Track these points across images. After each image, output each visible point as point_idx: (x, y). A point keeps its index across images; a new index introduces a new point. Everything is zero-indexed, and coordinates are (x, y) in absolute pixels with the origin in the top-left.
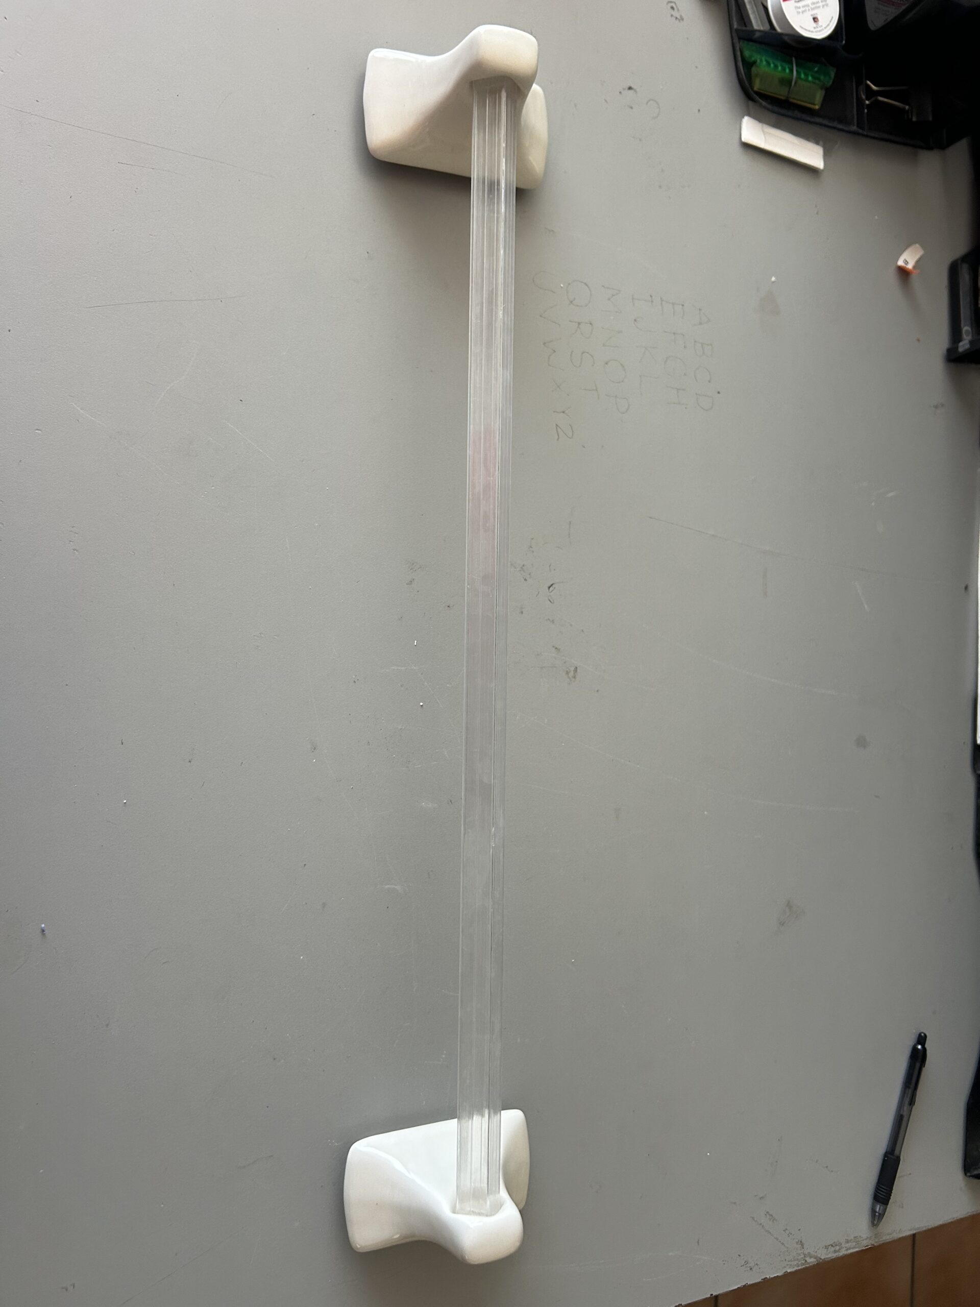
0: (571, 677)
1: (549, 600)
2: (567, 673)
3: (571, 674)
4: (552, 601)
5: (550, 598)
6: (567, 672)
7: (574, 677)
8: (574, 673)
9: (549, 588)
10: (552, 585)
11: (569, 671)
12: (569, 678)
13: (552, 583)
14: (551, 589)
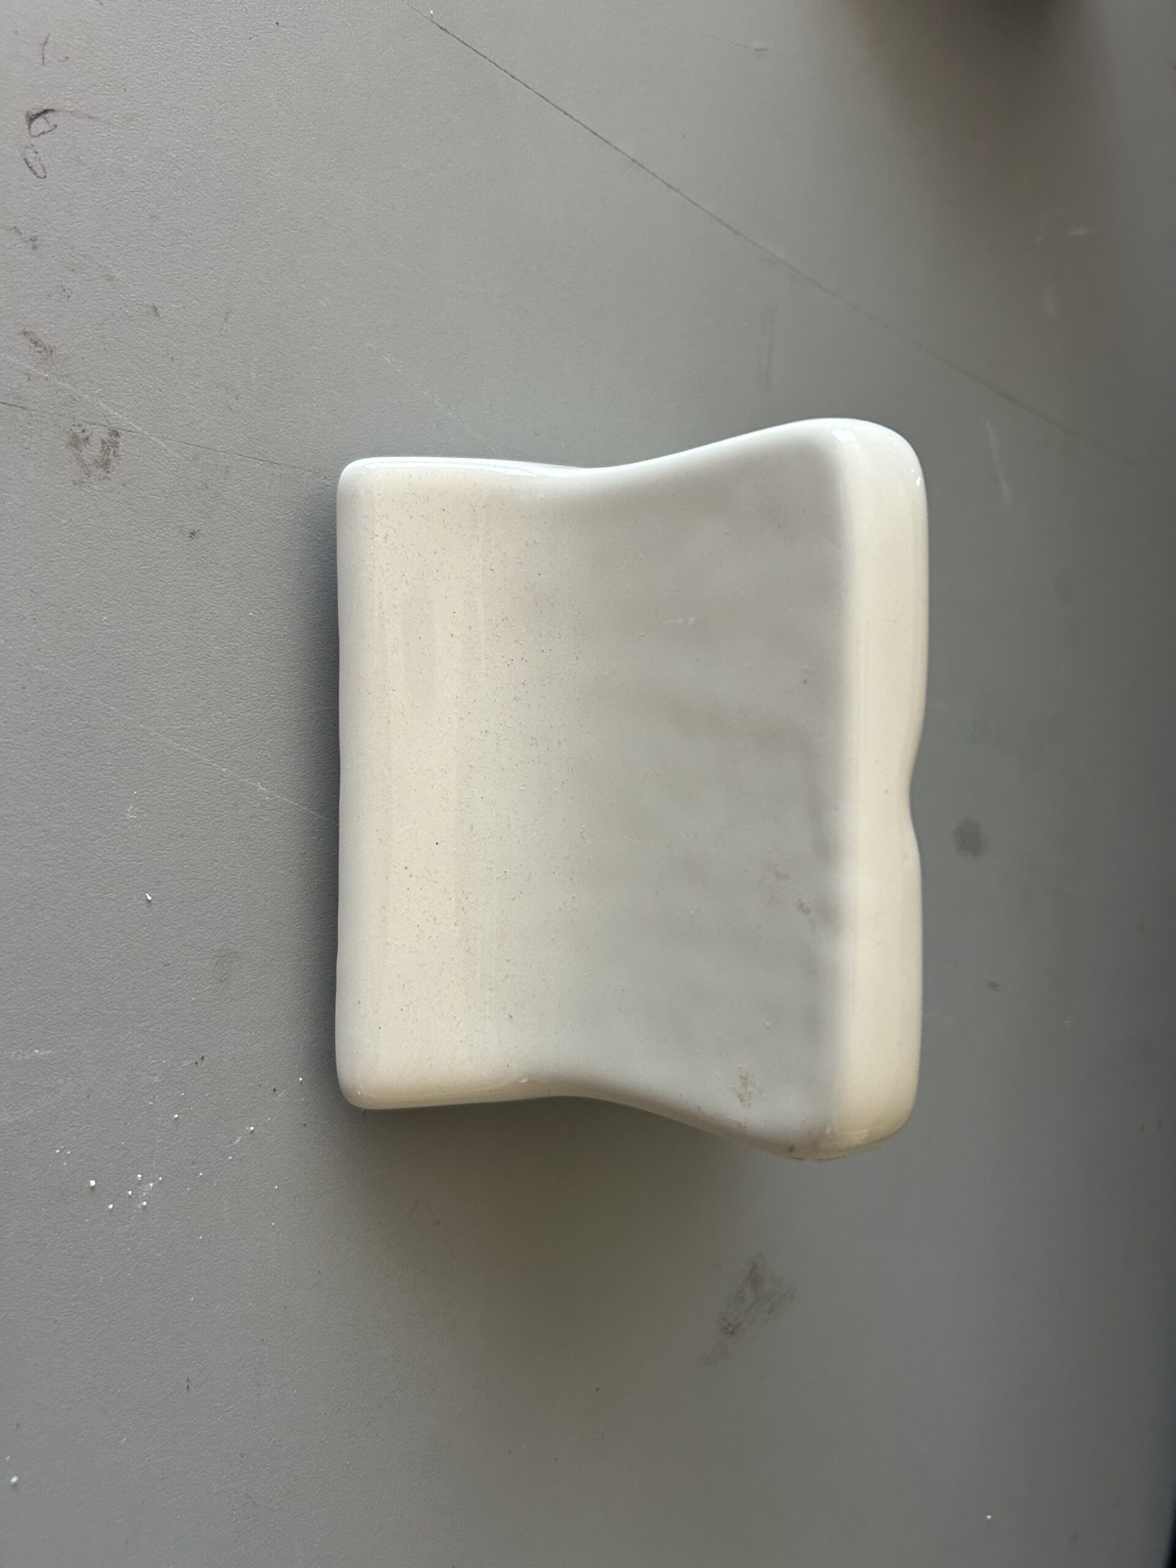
0: (88, 461)
1: (27, 163)
2: (76, 442)
3: (93, 451)
4: (40, 173)
5: (30, 156)
6: (75, 436)
7: (105, 465)
8: (106, 452)
9: (32, 119)
10: (45, 111)
11: (82, 436)
12: (80, 460)
13: (45, 108)
14: (40, 124)
